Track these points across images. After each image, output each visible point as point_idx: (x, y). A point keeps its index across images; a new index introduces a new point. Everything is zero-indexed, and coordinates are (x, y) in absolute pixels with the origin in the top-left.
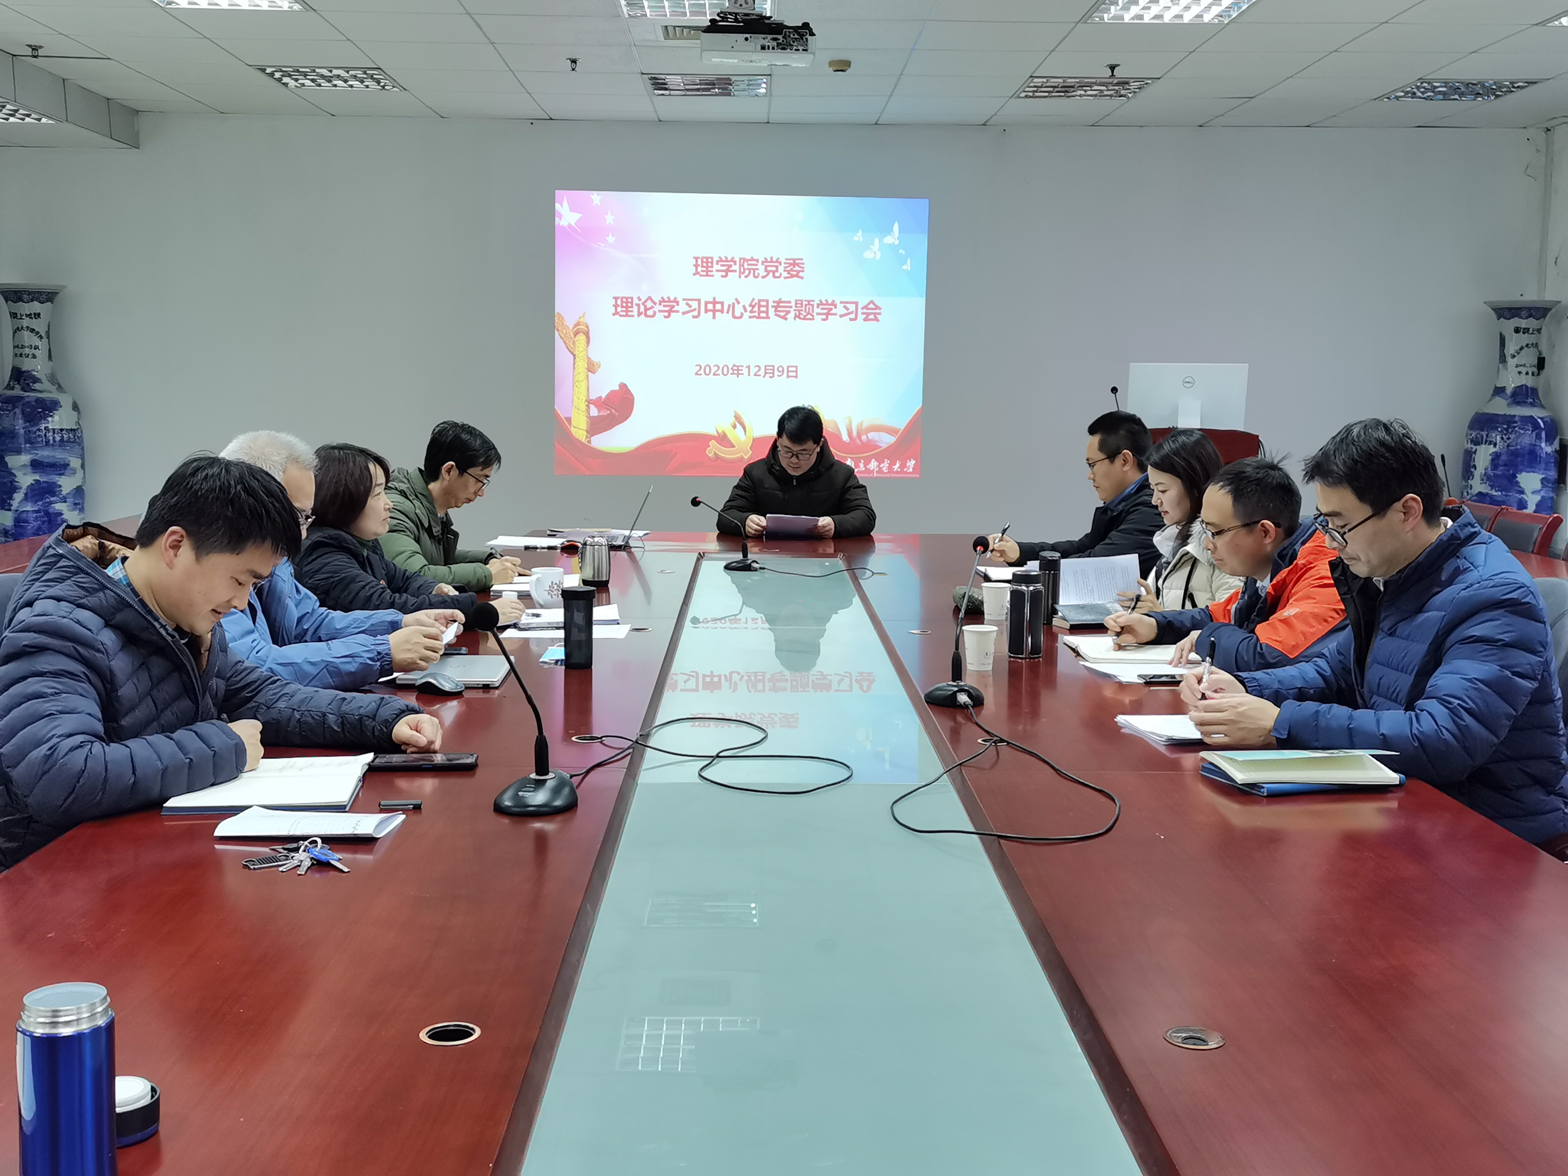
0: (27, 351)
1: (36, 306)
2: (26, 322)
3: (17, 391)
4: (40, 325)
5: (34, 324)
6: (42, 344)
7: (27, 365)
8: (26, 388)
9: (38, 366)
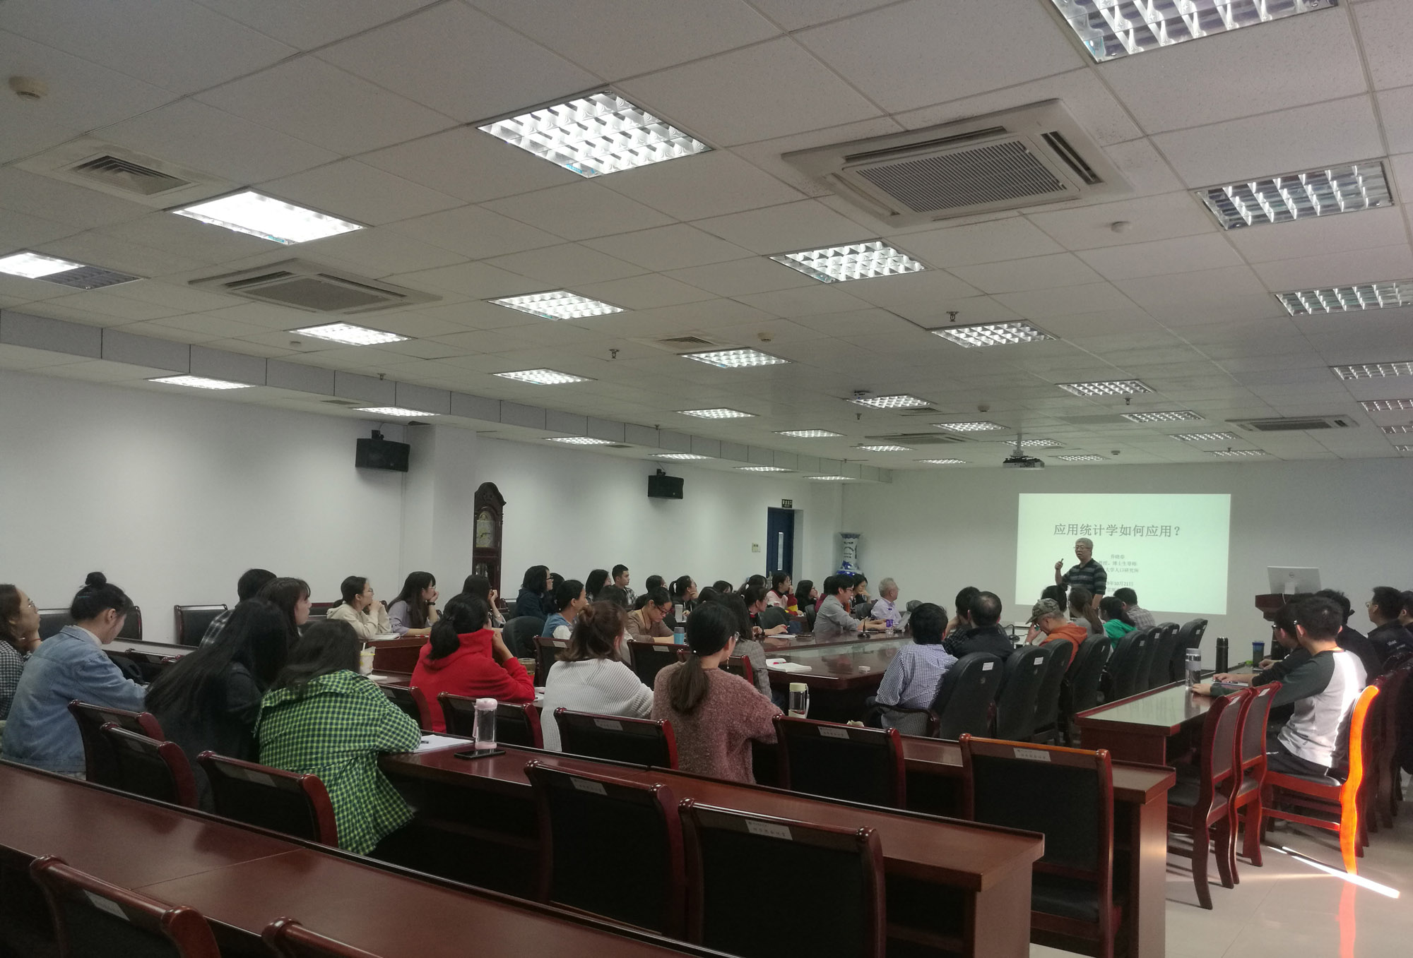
0: (849, 556)
1: (851, 540)
2: (849, 545)
3: (844, 569)
4: (853, 546)
5: (850, 546)
6: (853, 553)
7: (847, 560)
8: (847, 568)
9: (852, 561)
